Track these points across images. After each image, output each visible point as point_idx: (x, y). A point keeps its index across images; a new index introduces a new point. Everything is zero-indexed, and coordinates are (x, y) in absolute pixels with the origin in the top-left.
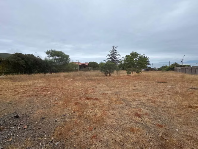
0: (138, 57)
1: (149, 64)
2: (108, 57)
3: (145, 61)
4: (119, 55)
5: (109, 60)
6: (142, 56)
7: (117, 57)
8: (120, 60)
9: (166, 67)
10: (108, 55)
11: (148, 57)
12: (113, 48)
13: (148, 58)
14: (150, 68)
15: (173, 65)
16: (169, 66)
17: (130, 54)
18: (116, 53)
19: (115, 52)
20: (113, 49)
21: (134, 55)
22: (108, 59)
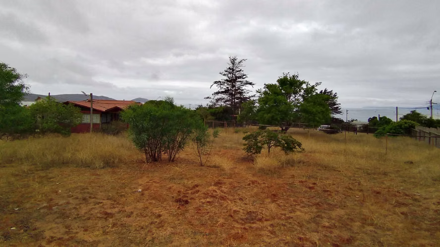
0: (303, 91)
1: (337, 110)
2: (216, 88)
3: (320, 105)
4: (251, 84)
5: (220, 96)
6: (313, 87)
7: (244, 88)
8: (252, 99)
9: (385, 121)
10: (216, 82)
11: (334, 93)
12: (233, 64)
13: (335, 96)
14: (340, 121)
15: (406, 117)
16: (395, 121)
17: (278, 81)
18: (240, 77)
19: (238, 74)
20: (231, 66)
21: (289, 84)
22: (218, 93)
